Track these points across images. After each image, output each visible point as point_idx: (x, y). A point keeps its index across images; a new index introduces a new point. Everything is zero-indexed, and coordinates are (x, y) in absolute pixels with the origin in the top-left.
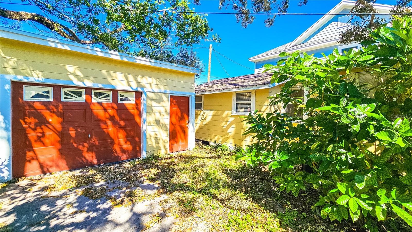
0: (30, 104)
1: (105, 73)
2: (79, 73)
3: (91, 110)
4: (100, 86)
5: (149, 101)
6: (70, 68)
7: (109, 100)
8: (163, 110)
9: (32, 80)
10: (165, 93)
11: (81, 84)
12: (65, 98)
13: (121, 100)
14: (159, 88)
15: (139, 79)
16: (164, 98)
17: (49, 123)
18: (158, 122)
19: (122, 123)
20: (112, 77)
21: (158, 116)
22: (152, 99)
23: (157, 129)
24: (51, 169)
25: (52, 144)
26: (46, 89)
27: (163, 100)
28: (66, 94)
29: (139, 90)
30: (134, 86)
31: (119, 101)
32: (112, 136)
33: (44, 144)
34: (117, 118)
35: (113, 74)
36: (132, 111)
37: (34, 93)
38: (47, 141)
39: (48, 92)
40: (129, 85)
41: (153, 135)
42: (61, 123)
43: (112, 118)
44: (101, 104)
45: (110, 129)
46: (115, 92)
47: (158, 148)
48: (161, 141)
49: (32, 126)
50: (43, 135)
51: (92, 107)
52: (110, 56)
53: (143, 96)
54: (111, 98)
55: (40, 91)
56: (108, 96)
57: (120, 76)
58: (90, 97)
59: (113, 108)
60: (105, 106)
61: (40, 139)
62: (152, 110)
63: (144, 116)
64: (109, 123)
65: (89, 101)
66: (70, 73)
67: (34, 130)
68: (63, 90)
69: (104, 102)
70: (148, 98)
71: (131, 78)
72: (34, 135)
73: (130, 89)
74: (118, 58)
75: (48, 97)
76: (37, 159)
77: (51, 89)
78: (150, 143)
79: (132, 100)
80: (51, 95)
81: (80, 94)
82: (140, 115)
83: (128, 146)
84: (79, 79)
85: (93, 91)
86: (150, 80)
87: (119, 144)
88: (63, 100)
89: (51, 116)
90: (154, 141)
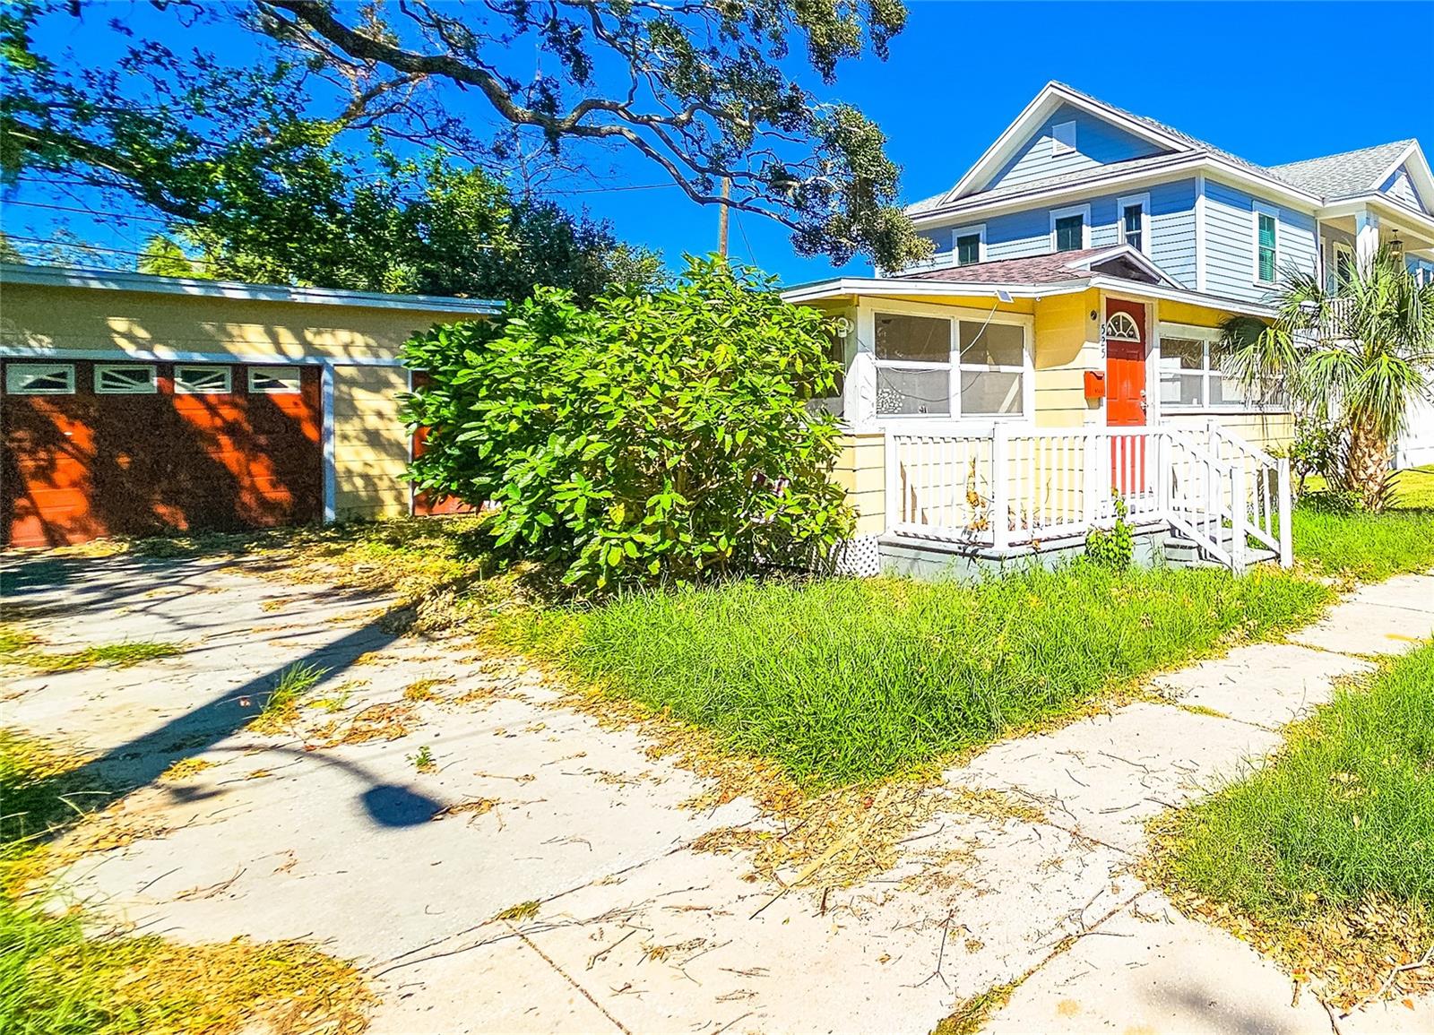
0: (21, 401)
1: (207, 327)
2: (142, 333)
3: (175, 412)
4: (197, 357)
5: (344, 388)
6: (119, 324)
7: (223, 386)
8: (389, 408)
9: (27, 353)
10: (396, 368)
11: (145, 355)
12: (105, 386)
13: (258, 386)
14: (377, 356)
15: (309, 336)
16: (393, 378)
17: (67, 440)
18: (374, 439)
19: (262, 440)
20: (230, 336)
21: (372, 422)
22: (352, 383)
23: (369, 454)
24: (70, 537)
25: (74, 484)
26: (57, 369)
27: (389, 385)
28: (106, 376)
29: (311, 361)
30: (295, 352)
31: (252, 390)
32: (234, 468)
33: (53, 484)
34: (247, 427)
35: (233, 328)
36: (291, 411)
37: (30, 379)
38: (59, 477)
39: (63, 375)
40: (281, 351)
41: (357, 467)
42: (95, 439)
43: (231, 429)
44: (201, 398)
45: (229, 455)
46: (240, 370)
47: (377, 502)
48: (384, 484)
49: (27, 445)
50: (52, 464)
51: (177, 404)
52: (222, 293)
53: (325, 376)
54: (228, 382)
55: (45, 373)
56: (221, 378)
57: (254, 332)
58: (168, 384)
59: (235, 406)
60: (214, 401)
61: (45, 473)
62: (354, 409)
63: (328, 421)
64: (224, 440)
65: (167, 391)
66: (118, 333)
67: (32, 453)
68: (99, 371)
69: (210, 391)
70: (339, 379)
71: (285, 336)
72: (30, 464)
73: (282, 360)
74: (244, 295)
75: (63, 386)
76: (37, 514)
77: (71, 370)
78: (346, 487)
79: (292, 387)
80: (71, 380)
81: (143, 377)
82: (318, 420)
83: (282, 495)
84: (141, 347)
85: (178, 370)
86: (344, 336)
87: (254, 489)
88: (99, 389)
89: (72, 424)
90: (359, 482)
